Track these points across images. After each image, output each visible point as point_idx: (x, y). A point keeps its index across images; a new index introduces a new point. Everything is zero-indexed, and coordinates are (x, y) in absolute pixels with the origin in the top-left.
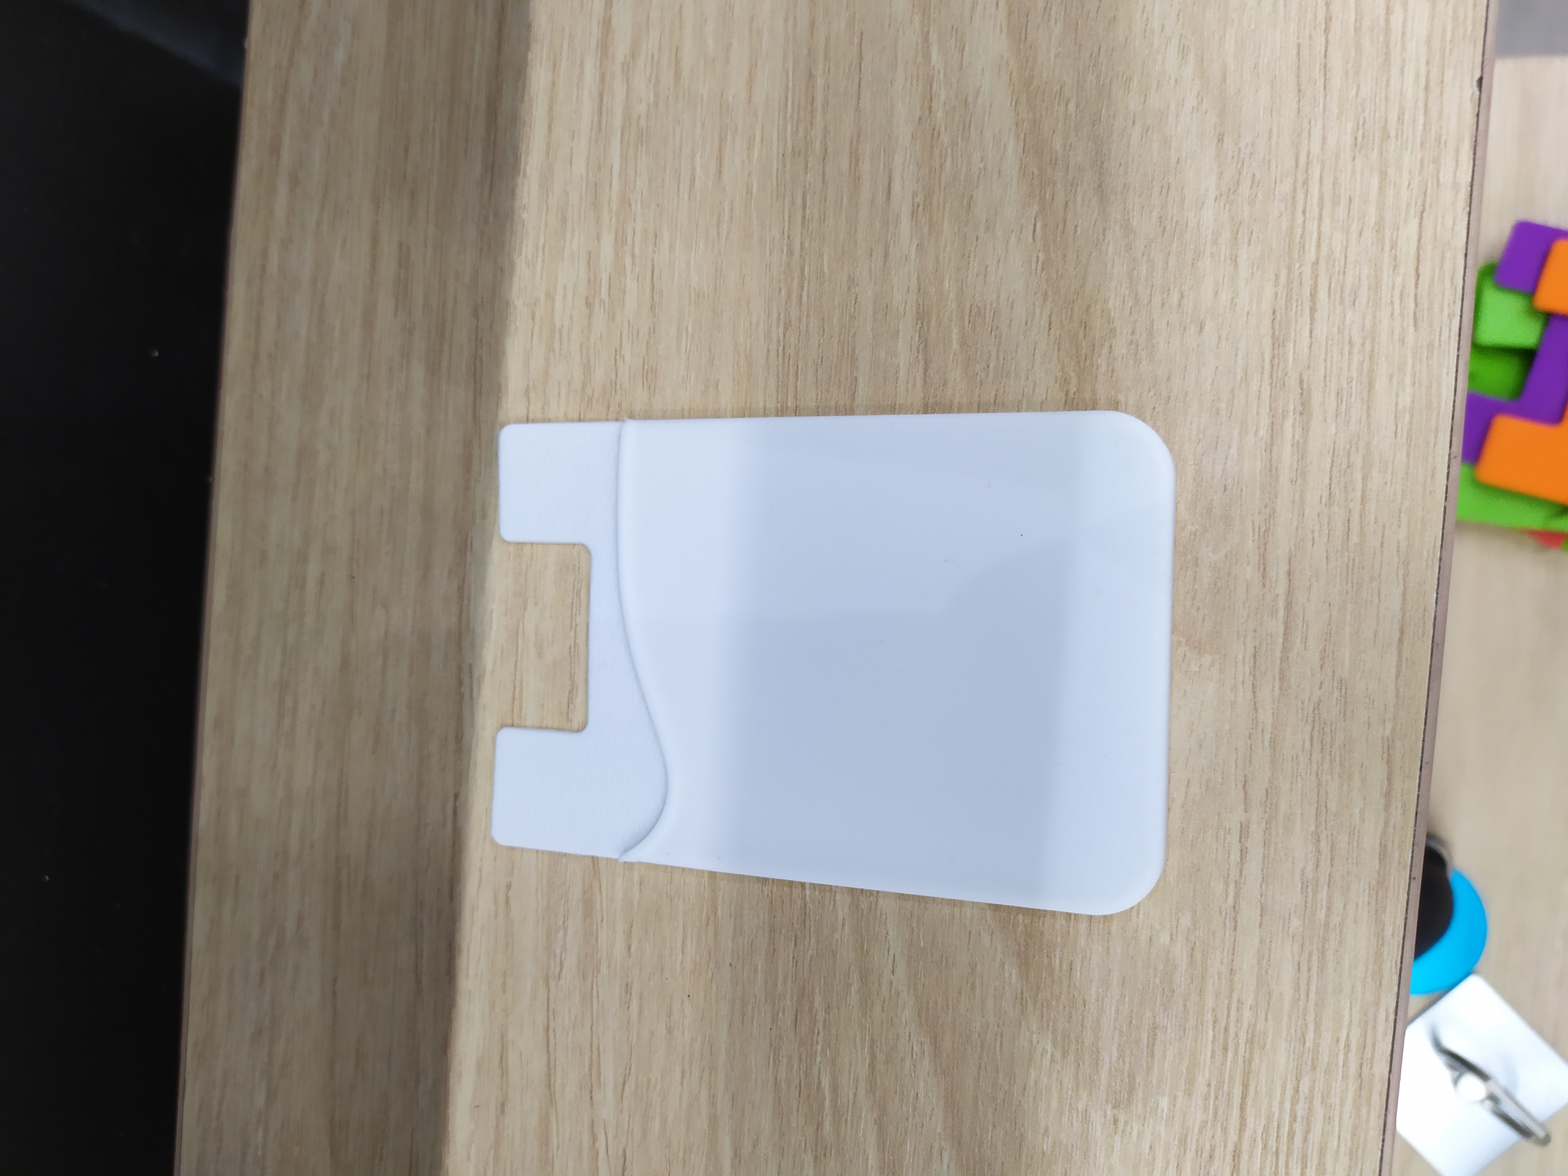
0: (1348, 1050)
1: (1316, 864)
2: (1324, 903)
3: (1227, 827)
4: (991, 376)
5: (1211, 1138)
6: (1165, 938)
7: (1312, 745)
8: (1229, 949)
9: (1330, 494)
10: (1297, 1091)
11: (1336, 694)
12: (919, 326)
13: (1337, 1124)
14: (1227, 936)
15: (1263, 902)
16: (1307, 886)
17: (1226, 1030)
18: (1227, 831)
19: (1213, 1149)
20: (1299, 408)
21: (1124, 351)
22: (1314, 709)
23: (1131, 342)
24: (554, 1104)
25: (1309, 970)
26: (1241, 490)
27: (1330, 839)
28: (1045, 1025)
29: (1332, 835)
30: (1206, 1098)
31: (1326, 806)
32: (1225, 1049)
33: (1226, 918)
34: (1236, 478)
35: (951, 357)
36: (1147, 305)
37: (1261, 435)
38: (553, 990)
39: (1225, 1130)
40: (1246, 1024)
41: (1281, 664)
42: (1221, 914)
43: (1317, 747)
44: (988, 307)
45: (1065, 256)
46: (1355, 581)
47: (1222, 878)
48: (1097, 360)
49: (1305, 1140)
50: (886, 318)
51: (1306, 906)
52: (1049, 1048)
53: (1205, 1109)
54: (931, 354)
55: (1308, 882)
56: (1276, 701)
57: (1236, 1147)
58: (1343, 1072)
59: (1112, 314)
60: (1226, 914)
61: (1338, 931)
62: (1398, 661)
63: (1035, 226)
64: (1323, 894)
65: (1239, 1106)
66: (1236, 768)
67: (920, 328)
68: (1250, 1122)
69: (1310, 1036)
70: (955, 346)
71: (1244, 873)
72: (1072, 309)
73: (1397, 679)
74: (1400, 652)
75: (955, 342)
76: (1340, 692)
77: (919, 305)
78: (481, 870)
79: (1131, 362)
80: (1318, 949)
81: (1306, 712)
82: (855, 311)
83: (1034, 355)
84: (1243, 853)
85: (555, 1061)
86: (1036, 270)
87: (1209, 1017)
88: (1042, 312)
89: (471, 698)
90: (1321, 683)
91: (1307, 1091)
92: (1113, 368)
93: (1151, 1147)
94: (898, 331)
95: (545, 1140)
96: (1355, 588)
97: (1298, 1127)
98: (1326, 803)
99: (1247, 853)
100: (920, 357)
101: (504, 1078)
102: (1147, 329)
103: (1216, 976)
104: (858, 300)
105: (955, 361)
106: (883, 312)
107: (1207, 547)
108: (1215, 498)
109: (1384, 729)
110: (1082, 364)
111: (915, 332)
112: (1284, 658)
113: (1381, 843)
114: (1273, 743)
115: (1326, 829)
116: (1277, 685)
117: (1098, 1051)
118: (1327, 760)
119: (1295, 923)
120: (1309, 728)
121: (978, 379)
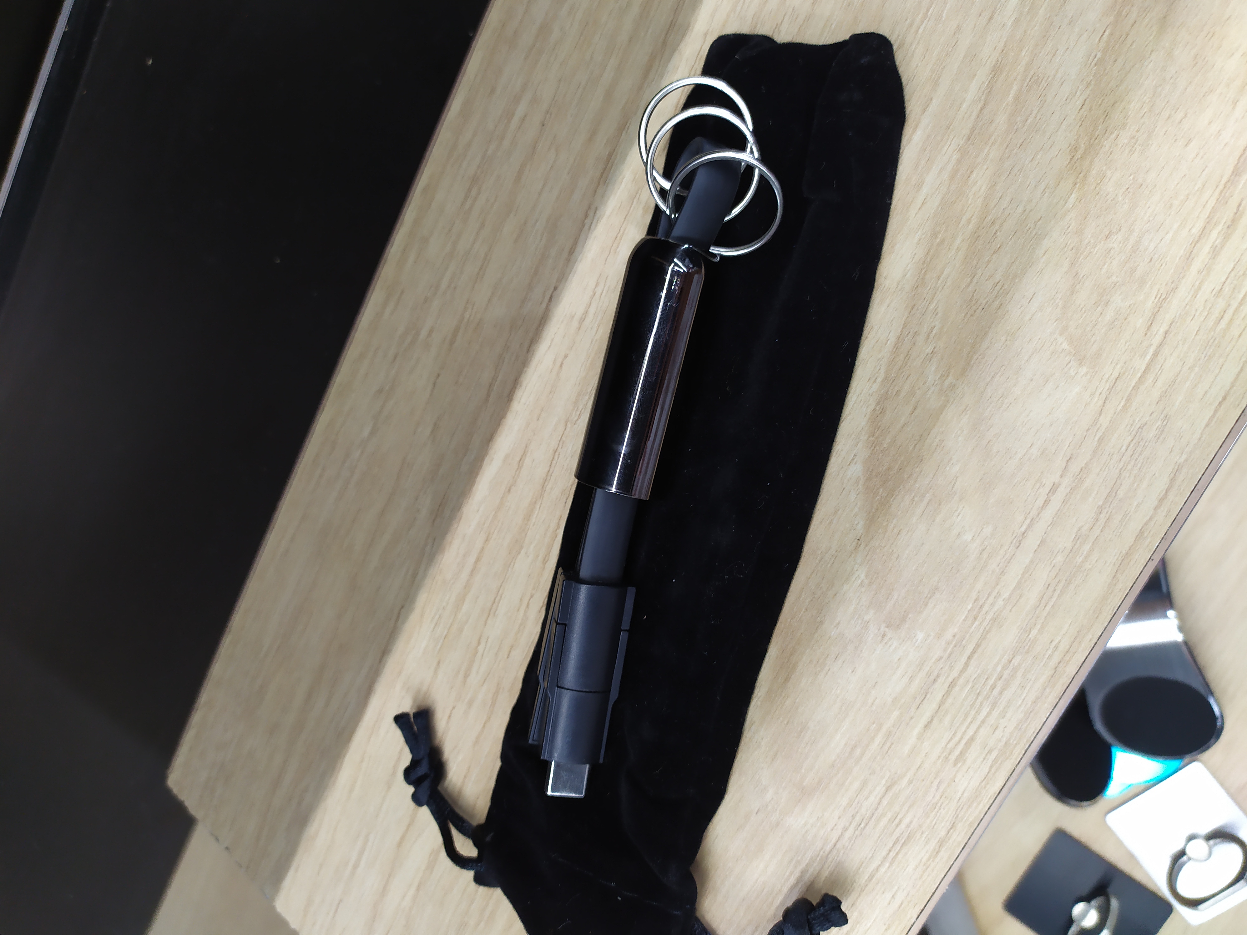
0: (1056, 650)
1: (1092, 526)
2: (1085, 553)
3: (1044, 482)
4: (1026, 128)
5: (940, 668)
6: (968, 537)
7: (1126, 450)
8: (1007, 559)
9: (1221, 289)
10: (1010, 662)
11: (1159, 423)
12: (991, 76)
13: (1026, 691)
14: (1010, 550)
15: (1044, 537)
16: (1078, 538)
17: (981, 607)
18: (1043, 484)
19: (938, 676)
20: (1229, 223)
21: (1126, 141)
22: (1140, 427)
23: (1134, 137)
24: (542, 498)
25: (1054, 591)
26: (1161, 265)
27: (1109, 514)
28: (866, 562)
29: (1111, 512)
30: (948, 643)
31: (1116, 493)
32: (975, 619)
33: (1014, 539)
34: (1161, 256)
35: (1004, 105)
36: (1158, 115)
37: (1192, 233)
38: (568, 430)
39: (951, 668)
40: (996, 608)
41: (1132, 391)
42: (1012, 535)
43: (1129, 452)
44: (1045, 79)
45: (1115, 61)
46: (1209, 354)
47: (1024, 513)
48: (1104, 142)
49: (1001, 693)
50: (971, 63)
51: (1071, 551)
52: (863, 576)
53: (945, 650)
54: (991, 99)
55: (1080, 536)
56: (1117, 413)
57: (954, 680)
58: (1046, 662)
59: (1130, 113)
60: (1016, 537)
61: (1085, 574)
62: (1212, 416)
63: (1104, 32)
64: (1087, 547)
65: (968, 656)
66: (1068, 447)
67: (992, 78)
68: (970, 669)
69: (1034, 632)
70: (1010, 98)
71: (1040, 515)
72: (1103, 100)
73: (1204, 429)
74: (1216, 411)
75: (1011, 95)
76: (1162, 423)
77: (998, 61)
78: (552, 340)
79: (1127, 151)
80: (1066, 580)
81: (1133, 427)
82: (952, 51)
83: (1062, 123)
84: (1046, 502)
85: (552, 473)
86: (1091, 63)
87: (974, 595)
88: (1081, 95)
89: (590, 227)
90: (1152, 413)
91: (1016, 664)
92: (1112, 151)
93: (899, 659)
94: (975, 75)
95: (528, 517)
96: (1206, 358)
97: (1000, 684)
98: (1117, 491)
99: (1048, 503)
100: (982, 98)
101: (518, 472)
102: (1149, 132)
103: (991, 572)
104: (957, 44)
105: (1005, 109)
106: (971, 57)
107: (1120, 295)
108: (1141, 264)
109: (1180, 457)
110: (1092, 141)
111: (987, 79)
112: (1136, 387)
113: (1141, 529)
114: (1101, 440)
115: (1109, 507)
116: (1122, 404)
117: (892, 589)
118: (1132, 463)
119: (1060, 559)
120: (1130, 438)
121: (1016, 127)
